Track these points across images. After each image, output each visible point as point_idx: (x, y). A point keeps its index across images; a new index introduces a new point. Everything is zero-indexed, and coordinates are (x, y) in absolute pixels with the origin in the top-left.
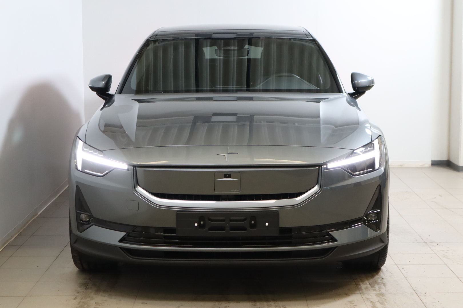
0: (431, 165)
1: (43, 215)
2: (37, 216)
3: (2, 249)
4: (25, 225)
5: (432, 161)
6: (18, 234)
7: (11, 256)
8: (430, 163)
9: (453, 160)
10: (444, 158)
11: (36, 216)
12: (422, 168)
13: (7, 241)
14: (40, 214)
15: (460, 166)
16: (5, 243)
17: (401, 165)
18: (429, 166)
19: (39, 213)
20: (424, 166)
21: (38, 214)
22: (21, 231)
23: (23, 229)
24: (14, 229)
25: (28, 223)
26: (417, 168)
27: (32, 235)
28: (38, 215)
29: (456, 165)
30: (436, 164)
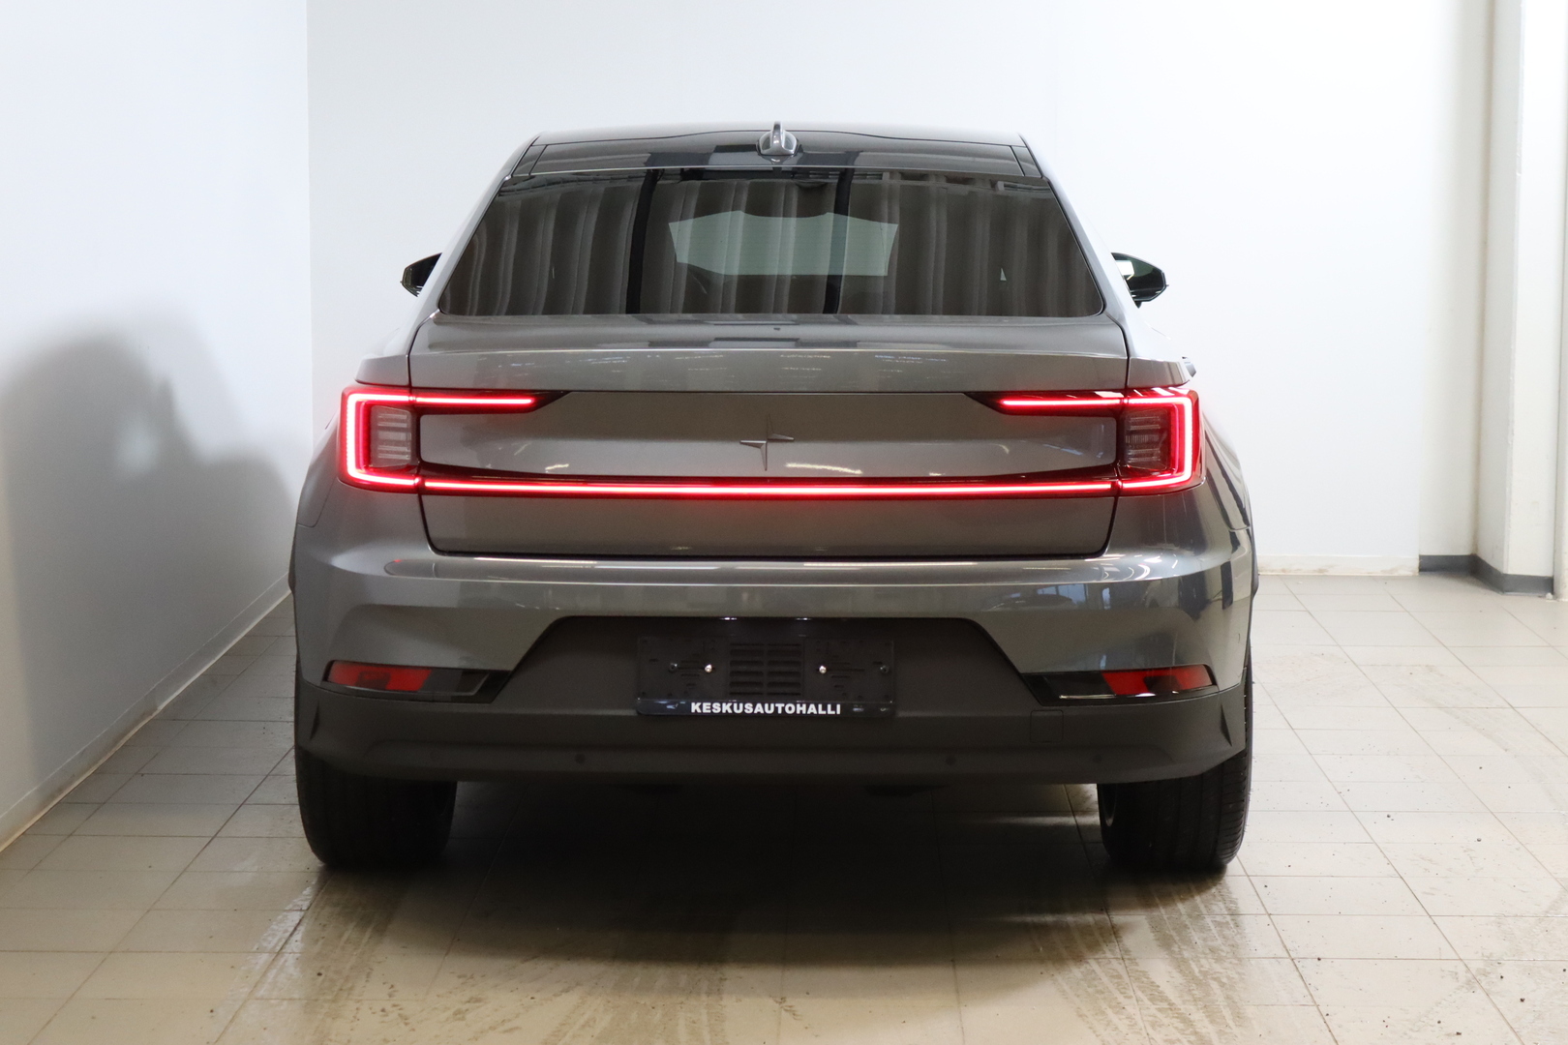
0: (1417, 570)
1: (173, 715)
2: (155, 714)
3: (42, 814)
4: (116, 742)
5: (1422, 557)
6: (94, 768)
7: (71, 835)
8: (1416, 564)
9: (1486, 556)
10: (1462, 550)
11: (151, 714)
12: (1388, 579)
13: (60, 790)
14: (165, 710)
15: (1506, 575)
16: (53, 797)
17: (1321, 571)
18: (1410, 573)
19: (161, 707)
20: (1396, 574)
21: (155, 710)
22: (101, 762)
23: (110, 755)
24: (82, 753)
25: (127, 738)
26: (1374, 578)
27: (136, 774)
28: (157, 712)
29: (1496, 570)
30: (1434, 566)
